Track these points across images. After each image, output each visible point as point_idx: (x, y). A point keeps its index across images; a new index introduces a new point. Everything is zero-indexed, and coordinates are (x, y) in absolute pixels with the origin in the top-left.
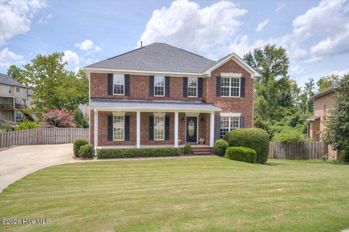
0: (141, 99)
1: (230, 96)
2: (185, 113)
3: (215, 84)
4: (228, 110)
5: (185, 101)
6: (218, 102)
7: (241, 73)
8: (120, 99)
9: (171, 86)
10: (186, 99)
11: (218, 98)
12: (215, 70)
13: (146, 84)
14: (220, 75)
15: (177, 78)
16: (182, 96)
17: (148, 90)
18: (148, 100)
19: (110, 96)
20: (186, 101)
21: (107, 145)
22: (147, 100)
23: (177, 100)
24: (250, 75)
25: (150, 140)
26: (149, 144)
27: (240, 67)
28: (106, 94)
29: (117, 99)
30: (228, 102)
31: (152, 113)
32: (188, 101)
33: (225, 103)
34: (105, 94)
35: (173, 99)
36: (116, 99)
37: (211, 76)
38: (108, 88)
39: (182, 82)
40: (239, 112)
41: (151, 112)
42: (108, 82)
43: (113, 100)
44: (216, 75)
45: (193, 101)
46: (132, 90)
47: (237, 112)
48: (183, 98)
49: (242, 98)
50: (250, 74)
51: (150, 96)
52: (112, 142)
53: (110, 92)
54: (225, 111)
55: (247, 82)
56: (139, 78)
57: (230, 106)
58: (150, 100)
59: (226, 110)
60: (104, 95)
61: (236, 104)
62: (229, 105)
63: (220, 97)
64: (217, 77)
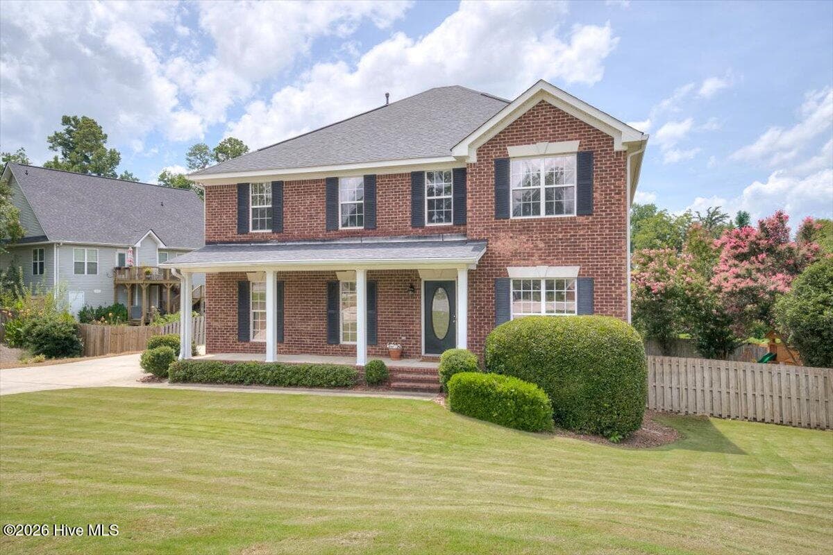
0: (310, 240)
1: (543, 215)
2: (417, 270)
3: (492, 181)
4: (536, 258)
5: (416, 238)
6: (502, 234)
7: (576, 139)
8: (261, 242)
9: (379, 199)
10: (420, 231)
11: (499, 223)
12: (490, 140)
13: (317, 201)
14: (508, 155)
15: (395, 176)
16: (409, 223)
17: (323, 216)
18: (325, 241)
19: (242, 237)
20: (419, 237)
21: (238, 351)
22: (321, 241)
23: (395, 234)
24: (609, 140)
25: (329, 344)
26: (327, 353)
27: (573, 120)
28: (235, 231)
29: (258, 242)
30: (536, 233)
31: (334, 273)
32: (425, 237)
33: (524, 238)
34: (233, 233)
35: (386, 234)
36: (255, 242)
37: (478, 161)
38: (239, 219)
39: (407, 187)
40: (574, 263)
41: (332, 272)
42: (239, 204)
43: (249, 245)
44: (495, 154)
45: (439, 237)
46: (288, 219)
47: (565, 264)
48: (410, 229)
49: (581, 219)
50: (613, 139)
51: (327, 231)
52: (247, 345)
53: (242, 226)
54: (522, 262)
55: (600, 165)
56: (303, 186)
57: (541, 245)
58: (328, 241)
59: (528, 260)
60: (230, 235)
61: (561, 239)
62: (538, 242)
63: (506, 221)
64: (495, 160)
